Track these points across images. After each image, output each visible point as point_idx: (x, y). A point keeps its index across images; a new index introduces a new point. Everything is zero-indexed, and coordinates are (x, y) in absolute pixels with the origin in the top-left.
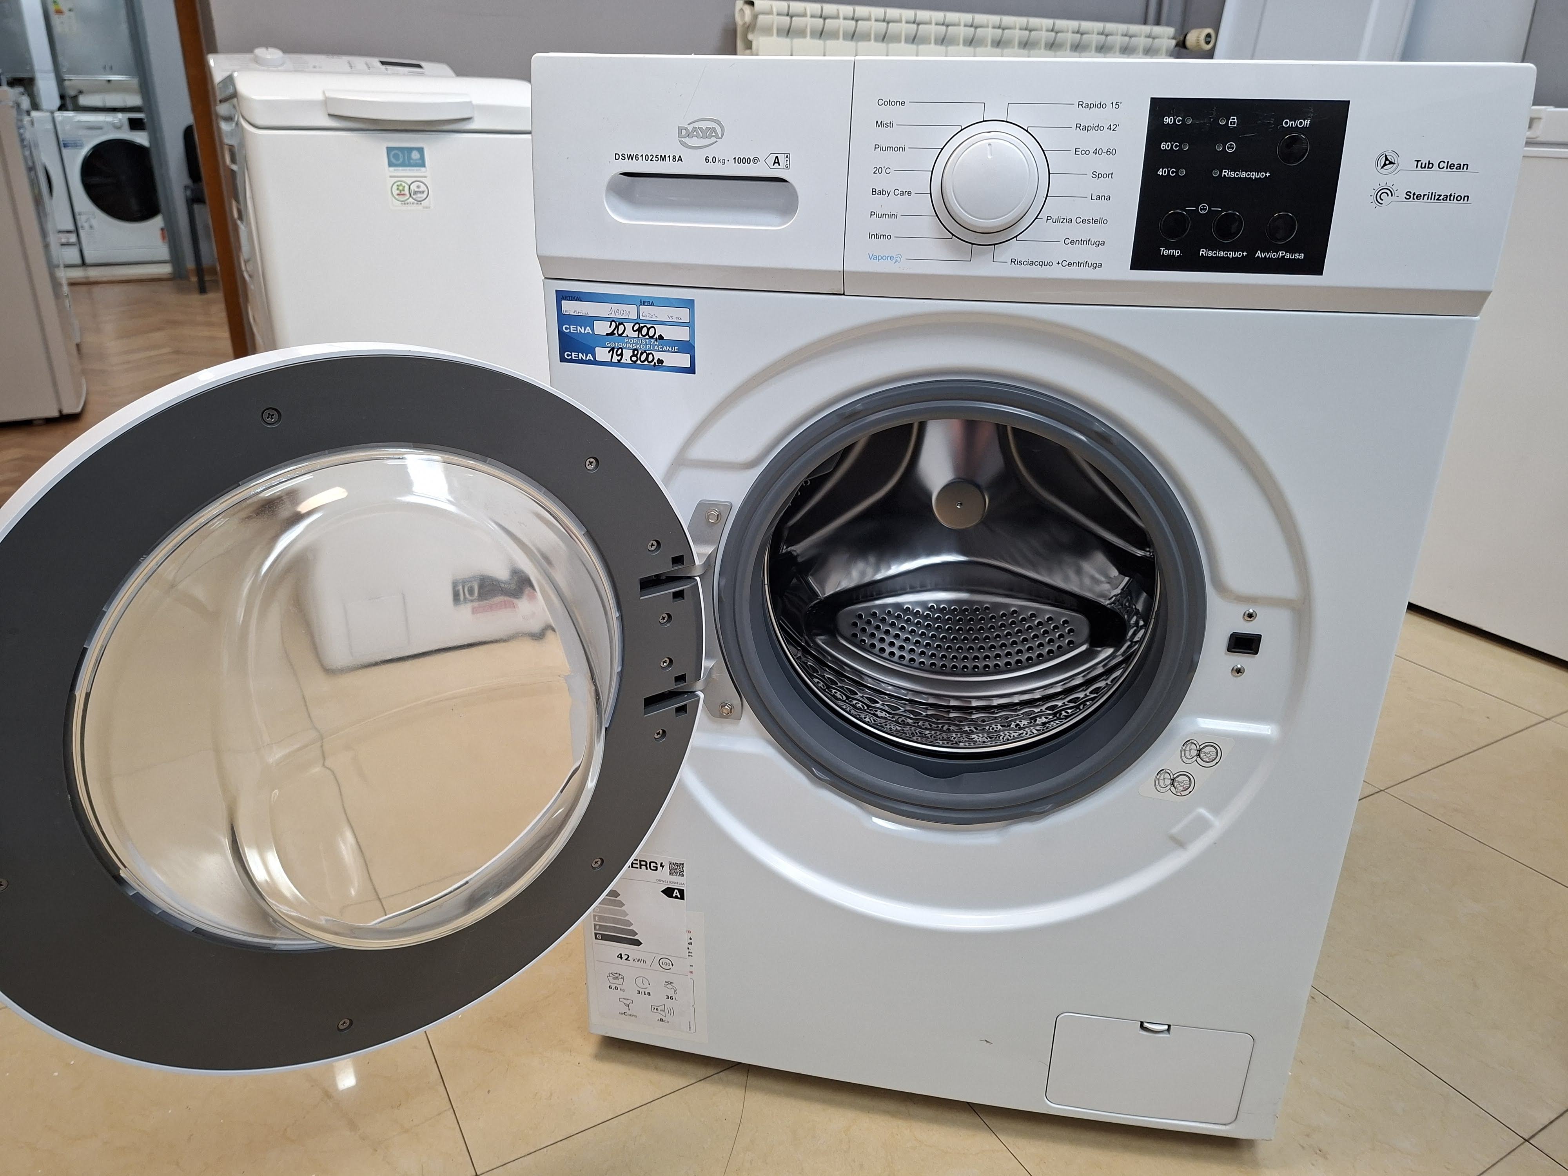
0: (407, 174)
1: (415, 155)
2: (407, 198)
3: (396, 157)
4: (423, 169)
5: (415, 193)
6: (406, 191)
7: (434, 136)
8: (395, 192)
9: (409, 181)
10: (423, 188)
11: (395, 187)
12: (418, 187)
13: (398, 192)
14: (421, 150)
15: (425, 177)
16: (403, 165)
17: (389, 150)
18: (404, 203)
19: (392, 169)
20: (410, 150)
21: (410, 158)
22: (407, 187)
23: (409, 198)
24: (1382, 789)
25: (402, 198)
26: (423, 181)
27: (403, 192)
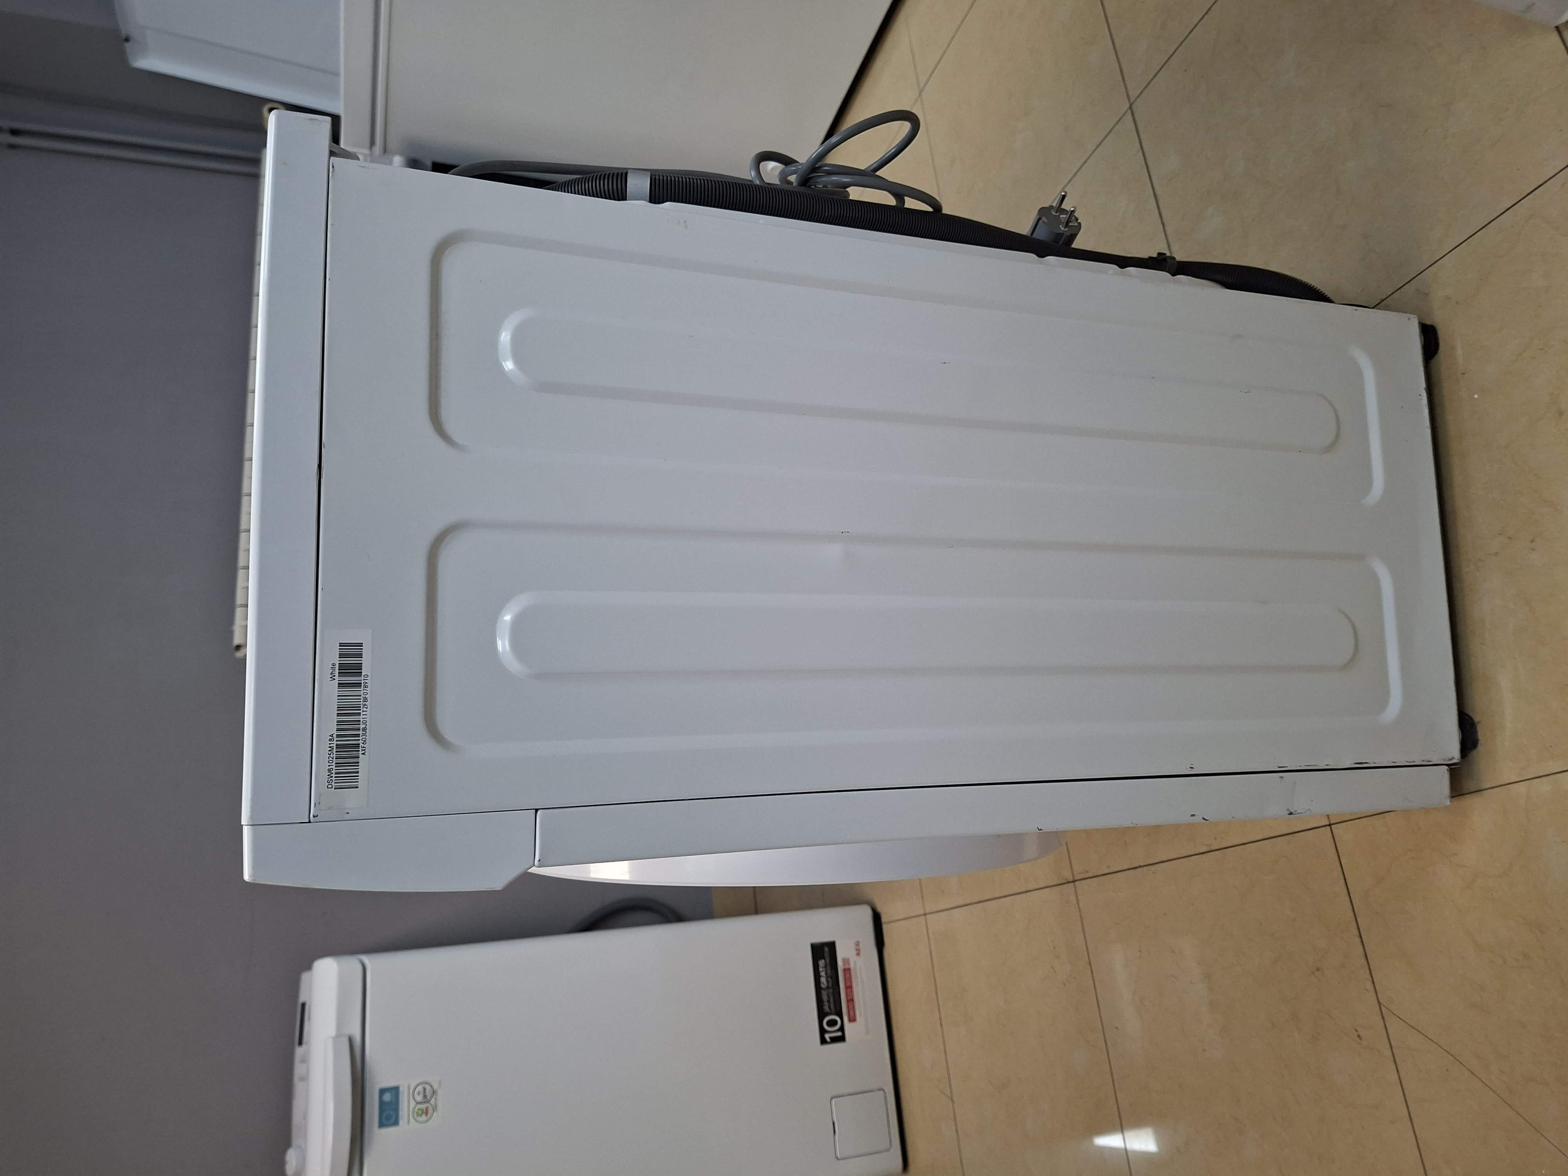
0: (406, 1106)
1: (387, 1097)
2: (430, 1106)
3: (388, 1118)
4: (401, 1089)
5: (425, 1096)
6: (424, 1106)
7: (367, 1076)
8: (424, 1118)
9: (413, 1104)
10: (420, 1088)
11: (419, 1119)
12: (419, 1093)
13: (424, 1116)
14: (382, 1091)
15: (409, 1086)
16: (396, 1110)
17: (382, 1125)
18: (435, 1109)
19: (401, 1122)
20: (382, 1103)
21: (390, 1103)
22: (419, 1106)
23: (430, 1104)
24: (1128, 106)
25: (430, 1111)
26: (413, 1087)
27: (425, 1111)
